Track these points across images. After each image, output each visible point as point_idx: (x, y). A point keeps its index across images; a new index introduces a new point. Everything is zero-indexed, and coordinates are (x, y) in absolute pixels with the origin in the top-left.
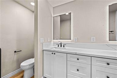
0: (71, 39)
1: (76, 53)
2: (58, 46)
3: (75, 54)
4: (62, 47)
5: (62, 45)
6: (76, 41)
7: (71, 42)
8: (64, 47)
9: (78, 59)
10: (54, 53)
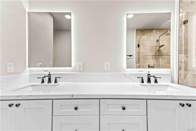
0: (71, 67)
1: (72, 95)
2: (43, 82)
3: (70, 97)
4: (53, 83)
5: (53, 79)
6: (81, 70)
7: (72, 71)
8: (56, 82)
9: (76, 109)
10: (15, 103)
